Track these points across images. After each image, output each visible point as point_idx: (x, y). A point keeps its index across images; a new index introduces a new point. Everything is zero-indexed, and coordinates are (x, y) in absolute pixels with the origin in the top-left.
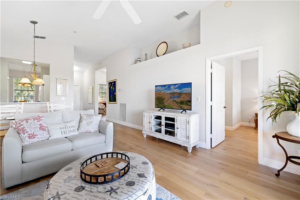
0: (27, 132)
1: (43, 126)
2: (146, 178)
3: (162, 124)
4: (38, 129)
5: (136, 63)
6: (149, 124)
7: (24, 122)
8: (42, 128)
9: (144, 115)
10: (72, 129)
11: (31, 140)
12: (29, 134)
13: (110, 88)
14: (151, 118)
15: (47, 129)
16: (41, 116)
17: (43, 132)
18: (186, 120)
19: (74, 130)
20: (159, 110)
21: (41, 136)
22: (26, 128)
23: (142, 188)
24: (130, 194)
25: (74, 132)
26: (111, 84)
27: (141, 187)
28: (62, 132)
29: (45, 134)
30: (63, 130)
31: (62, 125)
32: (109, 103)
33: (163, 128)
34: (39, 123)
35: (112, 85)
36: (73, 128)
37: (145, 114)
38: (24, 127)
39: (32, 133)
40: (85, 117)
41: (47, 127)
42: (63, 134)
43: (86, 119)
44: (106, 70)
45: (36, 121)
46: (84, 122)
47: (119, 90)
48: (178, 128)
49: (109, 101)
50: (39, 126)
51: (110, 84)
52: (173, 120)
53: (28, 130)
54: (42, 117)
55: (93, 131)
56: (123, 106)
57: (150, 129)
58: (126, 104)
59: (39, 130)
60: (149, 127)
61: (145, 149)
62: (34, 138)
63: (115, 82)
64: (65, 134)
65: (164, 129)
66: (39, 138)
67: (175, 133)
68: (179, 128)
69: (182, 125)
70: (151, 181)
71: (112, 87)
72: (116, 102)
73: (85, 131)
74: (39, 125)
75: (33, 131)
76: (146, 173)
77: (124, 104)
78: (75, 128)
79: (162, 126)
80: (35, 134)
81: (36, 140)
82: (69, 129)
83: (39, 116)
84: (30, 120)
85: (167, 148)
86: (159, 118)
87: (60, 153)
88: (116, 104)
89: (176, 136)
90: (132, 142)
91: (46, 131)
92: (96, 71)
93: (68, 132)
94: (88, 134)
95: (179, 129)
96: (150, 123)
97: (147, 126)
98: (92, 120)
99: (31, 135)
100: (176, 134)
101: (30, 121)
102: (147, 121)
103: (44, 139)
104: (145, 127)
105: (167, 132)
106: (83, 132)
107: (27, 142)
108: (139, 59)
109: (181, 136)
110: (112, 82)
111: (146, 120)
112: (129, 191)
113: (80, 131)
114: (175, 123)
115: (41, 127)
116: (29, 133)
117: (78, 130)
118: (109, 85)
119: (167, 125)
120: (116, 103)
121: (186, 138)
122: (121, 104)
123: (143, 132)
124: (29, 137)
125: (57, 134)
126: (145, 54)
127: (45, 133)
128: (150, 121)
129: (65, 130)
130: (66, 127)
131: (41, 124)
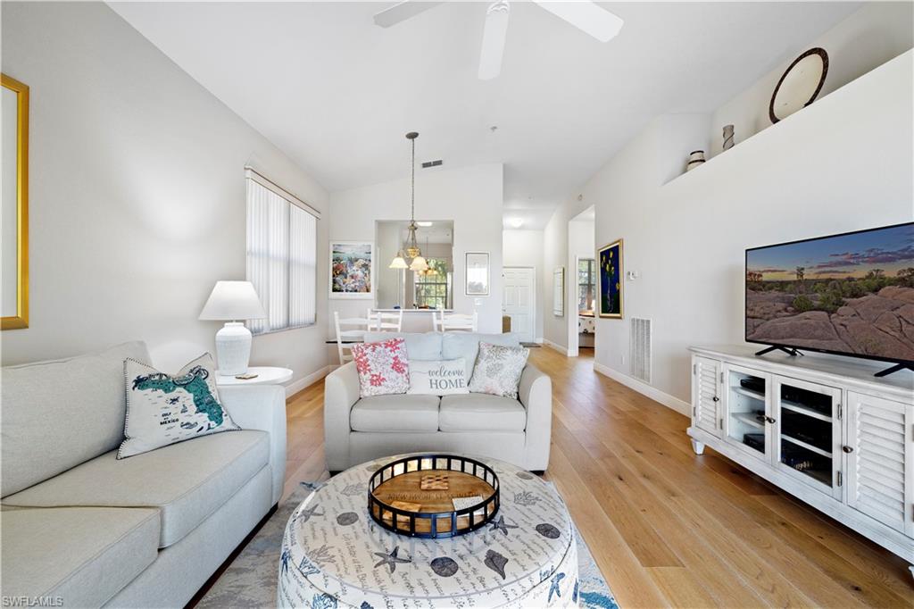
0: (369, 370)
1: (399, 362)
2: (500, 577)
3: (768, 414)
4: (389, 368)
5: (685, 171)
6: (713, 403)
7: (369, 351)
8: (397, 366)
9: (695, 366)
10: (453, 378)
11: (374, 387)
12: (373, 376)
13: (603, 270)
14: (722, 381)
15: (406, 369)
16: (398, 340)
17: (397, 374)
18: (904, 416)
19: (459, 382)
20: (759, 354)
21: (394, 383)
22: (369, 363)
23: (465, 599)
24: (419, 592)
25: (459, 386)
26: (608, 258)
27: (462, 592)
28: (431, 381)
29: (400, 380)
30: (434, 378)
31: (434, 367)
32: (601, 317)
33: (774, 435)
34: (393, 355)
35: (611, 258)
36: (457, 377)
37: (700, 363)
38: (367, 360)
39: (378, 374)
40: (486, 352)
41: (407, 365)
42: (434, 386)
43: (488, 357)
44: (593, 215)
45: (389, 348)
46: (483, 365)
47: (629, 274)
48: (846, 449)
49: (603, 312)
50: (392, 361)
51: (604, 254)
52: (823, 403)
53: (372, 367)
54: (401, 341)
55: (501, 392)
56: (642, 326)
57: (718, 426)
58: (648, 322)
60: (713, 415)
61: (673, 495)
62: (380, 384)
63: (616, 250)
64: (437, 388)
65: (779, 436)
66: (388, 387)
67: (835, 468)
68: (857, 450)
69: (875, 436)
70: (512, 597)
71: (610, 267)
72: (618, 315)
73: (482, 390)
74: (394, 358)
75: (380, 369)
76: (518, 562)
77: (643, 321)
78: (460, 377)
79: (767, 423)
80: (382, 376)
81: (382, 390)
82: (447, 378)
83: (395, 340)
84: (380, 346)
85: (783, 524)
86: (755, 385)
87: (414, 431)
88: (619, 320)
89: (840, 483)
90: (638, 454)
91: (404, 375)
92: (570, 222)
93: (443, 384)
94: (489, 397)
95: (855, 457)
96: (714, 399)
97: (706, 412)
98: (500, 363)
99: (375, 378)
100: (839, 474)
101: (378, 348)
102: (704, 389)
103: (397, 390)
104: (699, 413)
105: (791, 456)
106: (480, 391)
107: (369, 391)
108: (696, 157)
109: (867, 492)
110: (608, 250)
111: (701, 387)
112: (421, 584)
113: (473, 388)
114: (834, 420)
115: (395, 364)
116: (372, 373)
117: (469, 384)
118: (602, 260)
119: (791, 423)
120: (620, 318)
121: (903, 514)
122: (633, 320)
123: (690, 431)
124: (372, 382)
125: (421, 386)
126: (724, 129)
127: (401, 378)
128: (715, 390)
129: (439, 378)
130: (441, 372)
131: (397, 357)
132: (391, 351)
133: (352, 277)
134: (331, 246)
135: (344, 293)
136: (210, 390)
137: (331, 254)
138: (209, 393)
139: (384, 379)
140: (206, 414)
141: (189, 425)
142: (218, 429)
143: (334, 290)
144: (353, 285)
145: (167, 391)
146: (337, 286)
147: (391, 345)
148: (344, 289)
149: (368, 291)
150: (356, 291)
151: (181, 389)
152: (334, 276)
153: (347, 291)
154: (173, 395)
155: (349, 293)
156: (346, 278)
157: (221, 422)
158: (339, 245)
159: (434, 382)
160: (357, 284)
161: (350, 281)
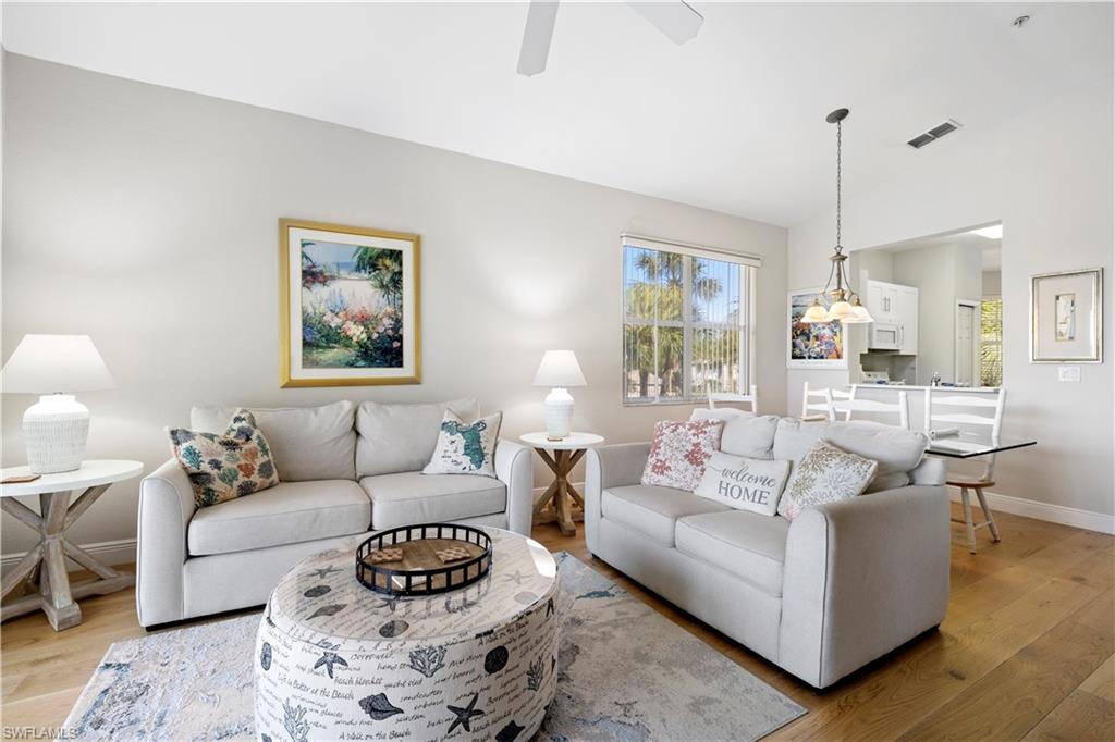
0: (658, 454)
1: (700, 450)
7: (668, 431)
8: (694, 456)
10: (752, 487)
11: (655, 475)
12: (658, 461)
15: (705, 460)
16: (710, 422)
17: (689, 465)
19: (758, 493)
21: (678, 476)
25: (756, 500)
28: (722, 483)
29: (689, 474)
30: (728, 479)
31: (734, 464)
34: (695, 440)
36: (759, 486)
39: (664, 460)
41: (709, 456)
42: (723, 491)
45: (693, 431)
50: (691, 447)
59: (681, 457)
62: (662, 473)
64: (726, 494)
66: (671, 479)
74: (694, 445)
75: (670, 455)
78: (766, 488)
80: (668, 464)
81: (664, 480)
82: (744, 485)
84: (684, 427)
91: (698, 468)
93: (736, 492)
99: (659, 464)
103: (682, 485)
115: (692, 452)
116: (659, 457)
124: (655, 468)
125: (709, 486)
127: (693, 471)
129: (733, 482)
130: (738, 475)
131: (699, 443)
132: (694, 435)
133: (817, 338)
134: (790, 297)
135: (807, 360)
136: (482, 439)
137: (790, 309)
138: (479, 442)
139: (669, 468)
140: (469, 458)
141: (456, 463)
142: (477, 472)
143: (794, 357)
144: (818, 350)
145: (452, 434)
146: (797, 352)
147: (697, 428)
148: (806, 355)
149: (839, 357)
150: (822, 357)
151: (459, 435)
152: (793, 338)
153: (810, 357)
154: (453, 438)
155: (813, 360)
156: (808, 339)
157: (480, 467)
158: (800, 296)
159: (724, 485)
160: (824, 347)
161: (813, 343)
